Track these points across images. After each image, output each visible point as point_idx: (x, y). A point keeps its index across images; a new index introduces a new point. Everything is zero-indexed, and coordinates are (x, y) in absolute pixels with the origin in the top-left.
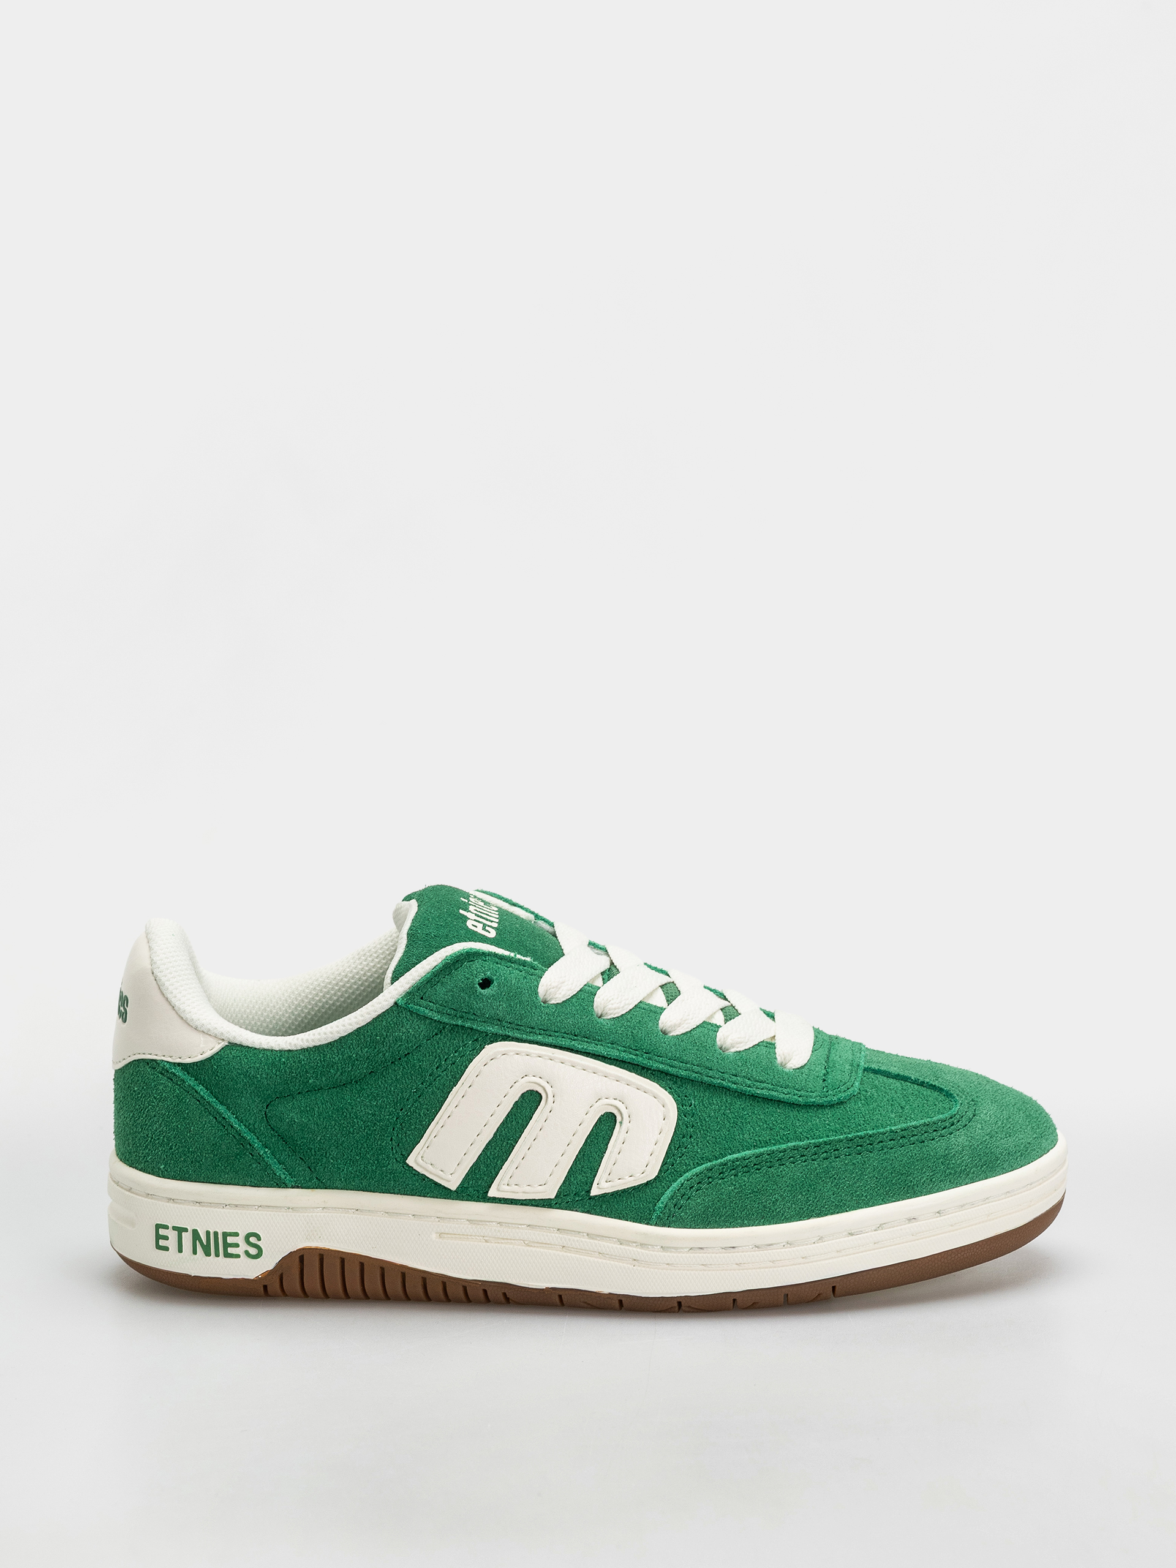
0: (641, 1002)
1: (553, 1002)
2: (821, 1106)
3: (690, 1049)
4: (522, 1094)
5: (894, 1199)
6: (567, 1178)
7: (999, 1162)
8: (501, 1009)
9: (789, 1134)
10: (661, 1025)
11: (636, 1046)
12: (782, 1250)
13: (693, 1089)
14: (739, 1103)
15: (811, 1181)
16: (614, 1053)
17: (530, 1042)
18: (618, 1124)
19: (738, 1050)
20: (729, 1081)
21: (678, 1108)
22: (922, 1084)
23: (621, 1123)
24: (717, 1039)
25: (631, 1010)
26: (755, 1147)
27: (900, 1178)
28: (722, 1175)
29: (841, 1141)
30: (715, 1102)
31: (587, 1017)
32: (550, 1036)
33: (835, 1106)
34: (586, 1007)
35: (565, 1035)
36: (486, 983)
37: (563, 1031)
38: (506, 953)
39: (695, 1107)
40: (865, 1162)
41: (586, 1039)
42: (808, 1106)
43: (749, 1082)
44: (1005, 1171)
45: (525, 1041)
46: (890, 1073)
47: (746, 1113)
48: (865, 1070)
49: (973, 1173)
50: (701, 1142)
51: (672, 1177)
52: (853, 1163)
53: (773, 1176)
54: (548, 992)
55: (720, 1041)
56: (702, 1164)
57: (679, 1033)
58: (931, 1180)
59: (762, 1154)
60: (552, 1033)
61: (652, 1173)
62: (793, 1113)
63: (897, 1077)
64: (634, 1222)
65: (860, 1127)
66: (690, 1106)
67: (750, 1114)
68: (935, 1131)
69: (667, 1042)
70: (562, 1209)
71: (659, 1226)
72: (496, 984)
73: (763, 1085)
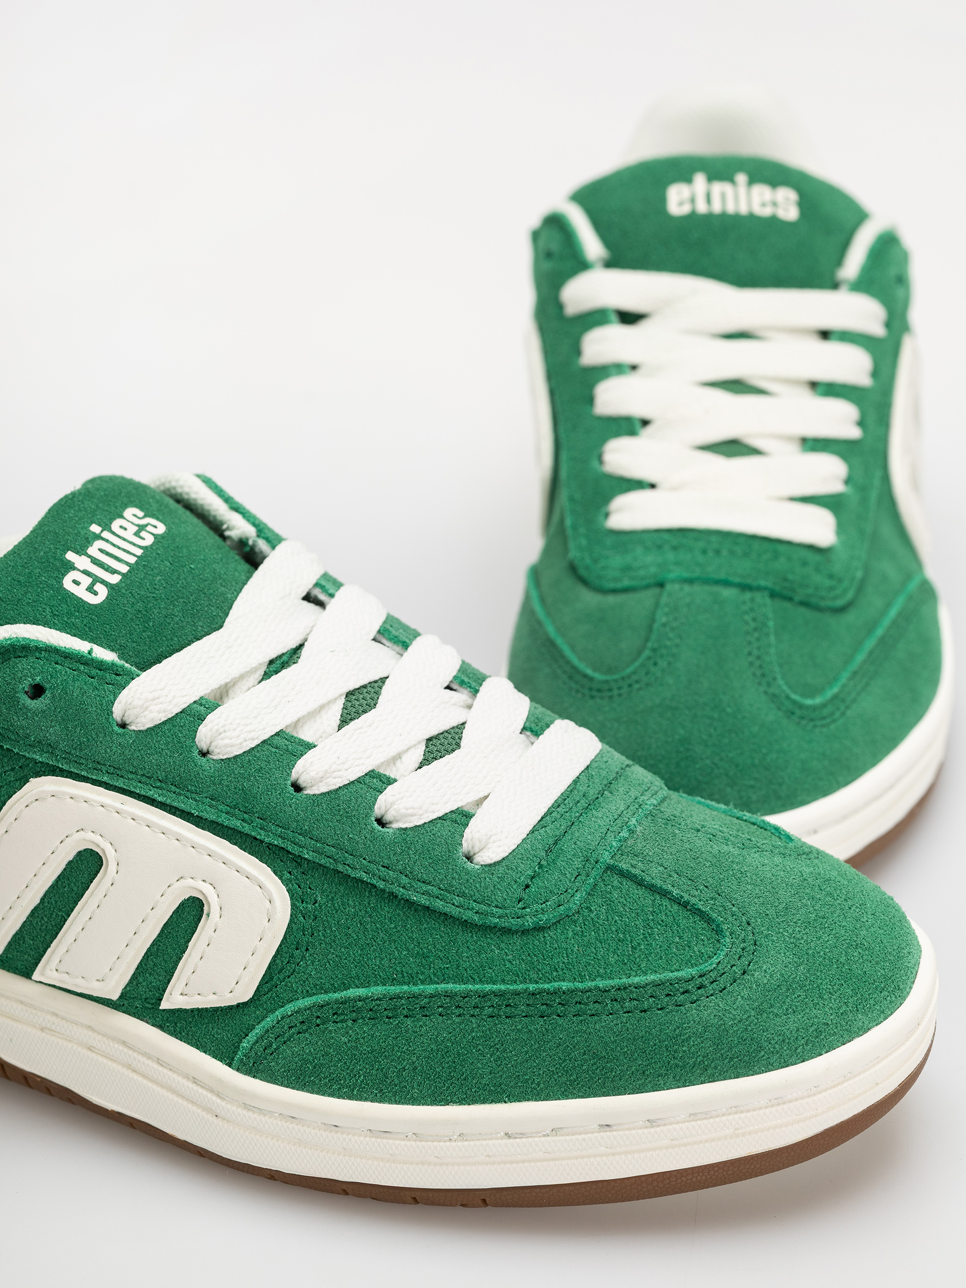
0: (277, 734)
1: (133, 728)
2: (507, 931)
3: (327, 820)
4: (80, 852)
5: (580, 1094)
6: (134, 977)
7: (762, 1053)
8: (54, 732)
9: (447, 968)
10: (294, 775)
11: (246, 807)
12: (402, 1142)
13: (323, 878)
14: (386, 910)
15: (462, 1048)
16: (211, 815)
17: (95, 782)
18: (204, 916)
19: (404, 826)
20: (374, 875)
21: (293, 906)
22: (685, 905)
23: (208, 915)
24: (376, 806)
25: (253, 749)
26: (395, 981)
27: (595, 1063)
28: (335, 1016)
29: (517, 993)
30: (351, 902)
31: (181, 754)
32: (122, 777)
33: (531, 932)
34: (183, 740)
35: (144, 779)
36: (37, 691)
37: (140, 772)
38: (80, 646)
39: (320, 907)
40: (547, 1030)
41: (173, 788)
42: (486, 929)
43: (404, 880)
44: (769, 1067)
45: (85, 779)
46: (643, 880)
47: (393, 926)
48: (610, 868)
49: (716, 1068)
50: (319, 961)
51: (271, 1003)
52: (530, 1031)
53: (406, 1032)
54: (127, 714)
55: (379, 809)
56: (314, 994)
57: (317, 792)
58: (644, 1073)
59: (398, 997)
60: (124, 773)
61: (245, 994)
62: (462, 937)
63: (652, 888)
64: (213, 1057)
65: (555, 973)
66: (314, 904)
67: (399, 928)
68: (668, 995)
69: (293, 806)
70: (129, 1015)
71: (241, 1072)
72: (49, 695)
73: (425, 888)
